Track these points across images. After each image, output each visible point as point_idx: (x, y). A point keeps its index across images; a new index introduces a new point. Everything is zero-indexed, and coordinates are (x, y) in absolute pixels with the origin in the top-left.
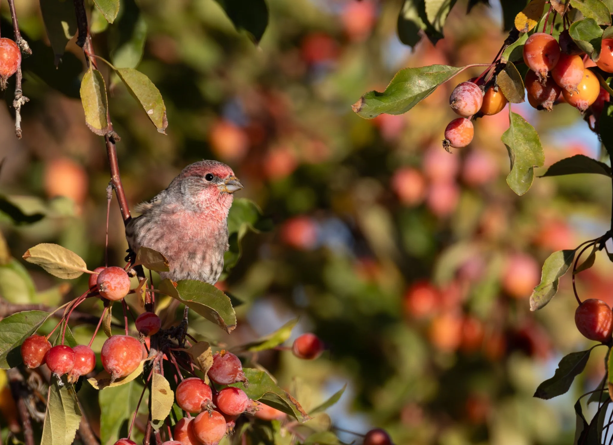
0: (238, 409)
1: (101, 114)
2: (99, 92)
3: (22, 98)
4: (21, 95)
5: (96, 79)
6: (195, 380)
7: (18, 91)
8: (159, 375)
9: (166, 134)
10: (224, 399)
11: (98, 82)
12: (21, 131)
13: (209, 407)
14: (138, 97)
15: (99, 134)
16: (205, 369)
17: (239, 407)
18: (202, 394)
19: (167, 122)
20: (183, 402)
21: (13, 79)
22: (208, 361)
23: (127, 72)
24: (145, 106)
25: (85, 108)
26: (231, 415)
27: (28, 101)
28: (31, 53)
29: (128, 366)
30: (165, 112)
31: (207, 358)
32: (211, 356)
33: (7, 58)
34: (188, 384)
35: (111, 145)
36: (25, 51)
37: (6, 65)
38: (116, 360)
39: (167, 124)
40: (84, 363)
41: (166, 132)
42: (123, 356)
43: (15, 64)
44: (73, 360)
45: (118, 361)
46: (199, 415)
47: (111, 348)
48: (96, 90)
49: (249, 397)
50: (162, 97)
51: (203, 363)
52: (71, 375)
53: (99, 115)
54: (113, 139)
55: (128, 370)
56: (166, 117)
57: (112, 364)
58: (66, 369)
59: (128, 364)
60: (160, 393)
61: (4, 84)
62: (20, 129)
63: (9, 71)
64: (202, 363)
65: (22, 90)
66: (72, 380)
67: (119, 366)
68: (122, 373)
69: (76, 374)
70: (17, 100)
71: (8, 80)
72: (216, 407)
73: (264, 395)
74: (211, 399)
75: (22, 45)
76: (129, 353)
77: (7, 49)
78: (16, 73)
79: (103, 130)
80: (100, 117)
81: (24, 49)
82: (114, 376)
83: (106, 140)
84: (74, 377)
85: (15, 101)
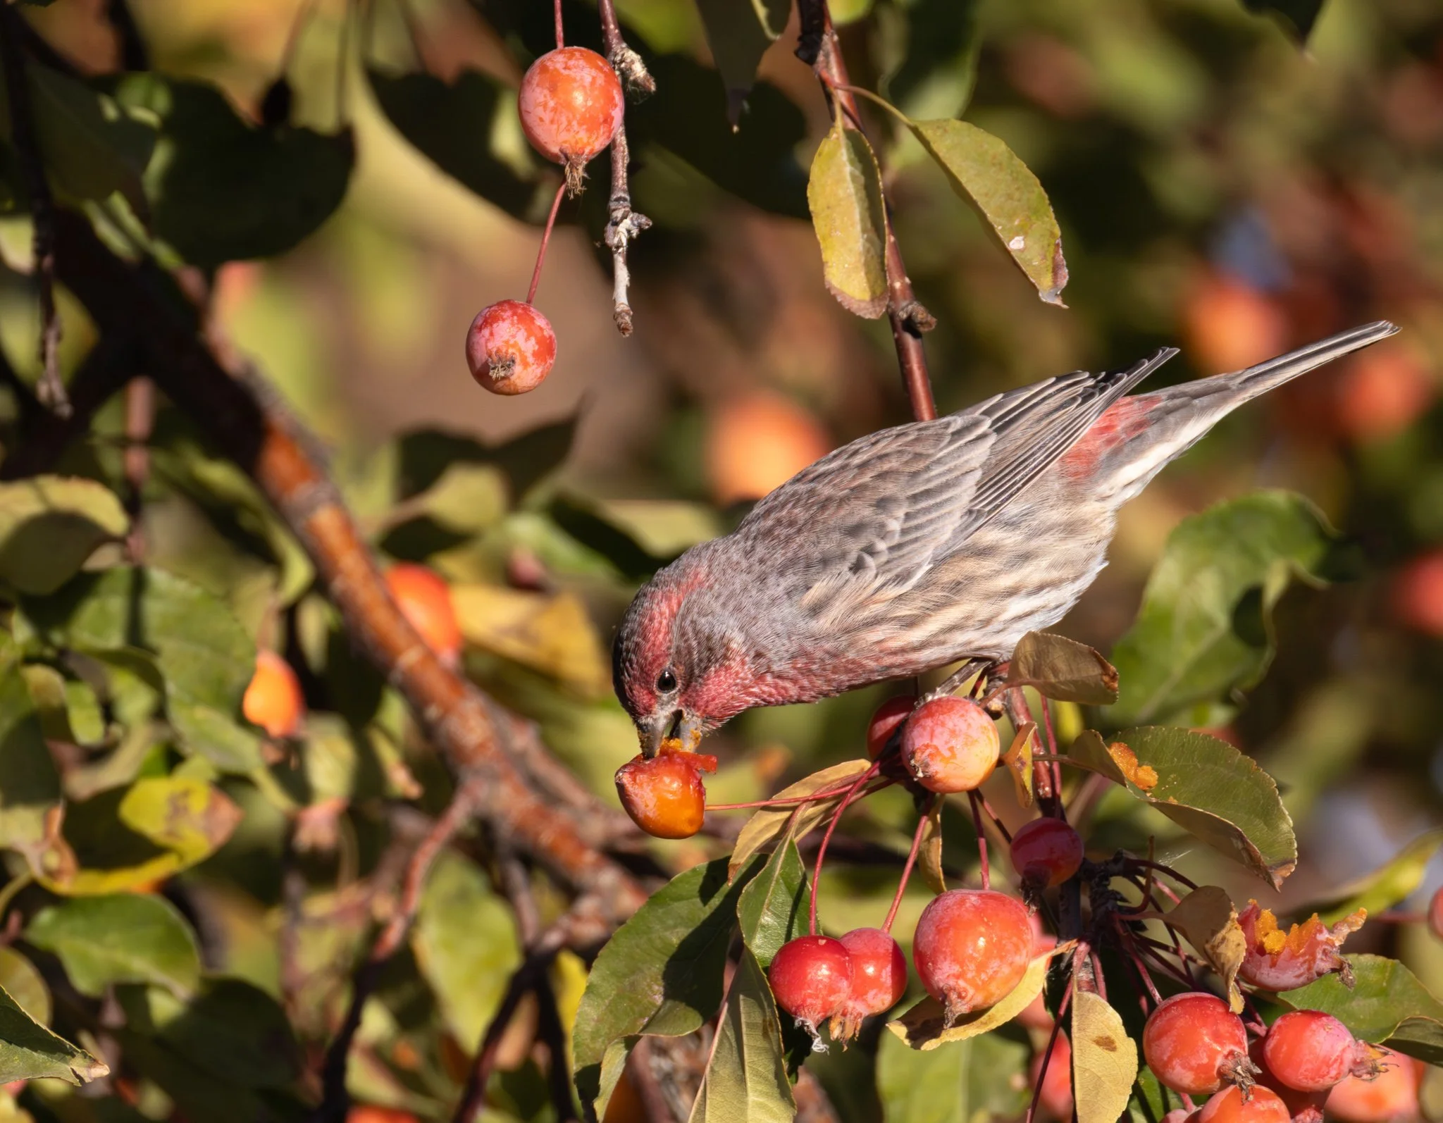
0: (1328, 1073)
1: (869, 256)
2: (863, 194)
3: (632, 219)
4: (627, 209)
5: (853, 156)
6: (1196, 999)
7: (618, 199)
8: (1092, 996)
9: (1065, 307)
10: (1285, 1048)
11: (859, 166)
12: (632, 313)
13: (1241, 1072)
14: (979, 203)
15: (865, 314)
16: (1226, 968)
17: (1329, 1066)
18: (1217, 1037)
19: (1067, 271)
20: (1167, 1064)
21: (601, 164)
22: (1232, 945)
23: (945, 131)
24: (1000, 228)
25: (824, 240)
26: (1308, 1091)
27: (647, 227)
28: (653, 88)
29: (991, 978)
30: (1059, 241)
31: (1227, 936)
32: (1236, 928)
33: (585, 103)
34: (1174, 1011)
35: (910, 340)
36: (635, 83)
37: (580, 124)
38: (956, 961)
39: (1065, 277)
40: (874, 982)
41: (1064, 302)
42: (974, 950)
43: (608, 120)
44: (847, 977)
45: (962, 964)
46: (1213, 1098)
47: (941, 927)
48: (855, 187)
49: (1356, 1035)
50: (1050, 199)
51: (1218, 951)
52: (839, 1019)
53: (863, 260)
54: (915, 324)
55: (993, 988)
56: (1061, 257)
57: (945, 974)
58: (831, 1003)
59: (990, 972)
60: (1097, 1047)
61: (577, 179)
62: (627, 308)
63: (591, 140)
64: (1215, 953)
65: (630, 194)
66: (842, 1032)
67: (966, 980)
68: (974, 998)
69: (851, 1014)
70: (616, 224)
71: (587, 169)
72: (1259, 1071)
73: (1400, 1027)
74: (1244, 1048)
75: (626, 66)
76: (992, 938)
77: (582, 79)
78: (612, 147)
79: (876, 304)
80: (866, 264)
81: (632, 78)
82: (953, 1009)
83: (894, 329)
84: (848, 1023)
85: (610, 228)
